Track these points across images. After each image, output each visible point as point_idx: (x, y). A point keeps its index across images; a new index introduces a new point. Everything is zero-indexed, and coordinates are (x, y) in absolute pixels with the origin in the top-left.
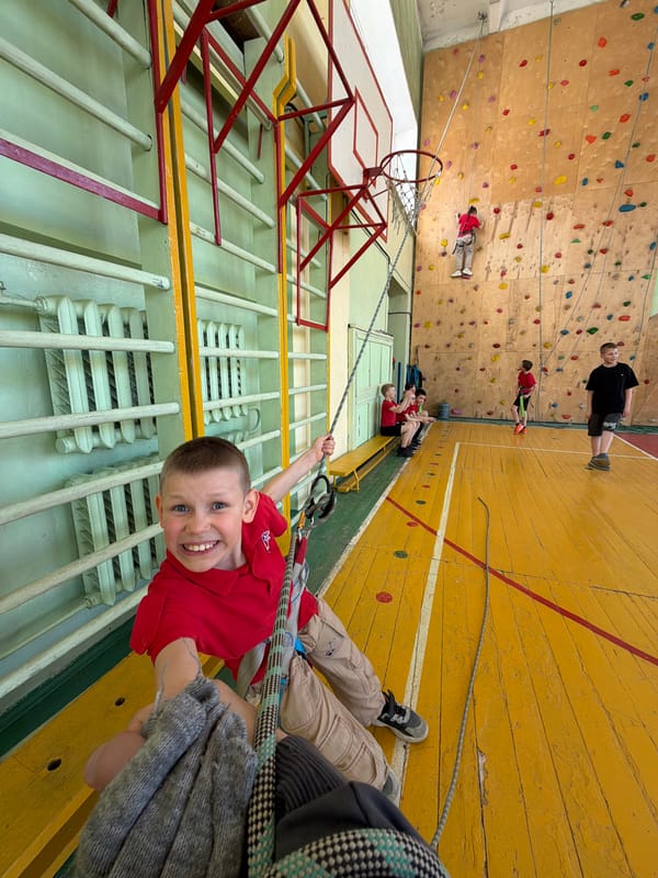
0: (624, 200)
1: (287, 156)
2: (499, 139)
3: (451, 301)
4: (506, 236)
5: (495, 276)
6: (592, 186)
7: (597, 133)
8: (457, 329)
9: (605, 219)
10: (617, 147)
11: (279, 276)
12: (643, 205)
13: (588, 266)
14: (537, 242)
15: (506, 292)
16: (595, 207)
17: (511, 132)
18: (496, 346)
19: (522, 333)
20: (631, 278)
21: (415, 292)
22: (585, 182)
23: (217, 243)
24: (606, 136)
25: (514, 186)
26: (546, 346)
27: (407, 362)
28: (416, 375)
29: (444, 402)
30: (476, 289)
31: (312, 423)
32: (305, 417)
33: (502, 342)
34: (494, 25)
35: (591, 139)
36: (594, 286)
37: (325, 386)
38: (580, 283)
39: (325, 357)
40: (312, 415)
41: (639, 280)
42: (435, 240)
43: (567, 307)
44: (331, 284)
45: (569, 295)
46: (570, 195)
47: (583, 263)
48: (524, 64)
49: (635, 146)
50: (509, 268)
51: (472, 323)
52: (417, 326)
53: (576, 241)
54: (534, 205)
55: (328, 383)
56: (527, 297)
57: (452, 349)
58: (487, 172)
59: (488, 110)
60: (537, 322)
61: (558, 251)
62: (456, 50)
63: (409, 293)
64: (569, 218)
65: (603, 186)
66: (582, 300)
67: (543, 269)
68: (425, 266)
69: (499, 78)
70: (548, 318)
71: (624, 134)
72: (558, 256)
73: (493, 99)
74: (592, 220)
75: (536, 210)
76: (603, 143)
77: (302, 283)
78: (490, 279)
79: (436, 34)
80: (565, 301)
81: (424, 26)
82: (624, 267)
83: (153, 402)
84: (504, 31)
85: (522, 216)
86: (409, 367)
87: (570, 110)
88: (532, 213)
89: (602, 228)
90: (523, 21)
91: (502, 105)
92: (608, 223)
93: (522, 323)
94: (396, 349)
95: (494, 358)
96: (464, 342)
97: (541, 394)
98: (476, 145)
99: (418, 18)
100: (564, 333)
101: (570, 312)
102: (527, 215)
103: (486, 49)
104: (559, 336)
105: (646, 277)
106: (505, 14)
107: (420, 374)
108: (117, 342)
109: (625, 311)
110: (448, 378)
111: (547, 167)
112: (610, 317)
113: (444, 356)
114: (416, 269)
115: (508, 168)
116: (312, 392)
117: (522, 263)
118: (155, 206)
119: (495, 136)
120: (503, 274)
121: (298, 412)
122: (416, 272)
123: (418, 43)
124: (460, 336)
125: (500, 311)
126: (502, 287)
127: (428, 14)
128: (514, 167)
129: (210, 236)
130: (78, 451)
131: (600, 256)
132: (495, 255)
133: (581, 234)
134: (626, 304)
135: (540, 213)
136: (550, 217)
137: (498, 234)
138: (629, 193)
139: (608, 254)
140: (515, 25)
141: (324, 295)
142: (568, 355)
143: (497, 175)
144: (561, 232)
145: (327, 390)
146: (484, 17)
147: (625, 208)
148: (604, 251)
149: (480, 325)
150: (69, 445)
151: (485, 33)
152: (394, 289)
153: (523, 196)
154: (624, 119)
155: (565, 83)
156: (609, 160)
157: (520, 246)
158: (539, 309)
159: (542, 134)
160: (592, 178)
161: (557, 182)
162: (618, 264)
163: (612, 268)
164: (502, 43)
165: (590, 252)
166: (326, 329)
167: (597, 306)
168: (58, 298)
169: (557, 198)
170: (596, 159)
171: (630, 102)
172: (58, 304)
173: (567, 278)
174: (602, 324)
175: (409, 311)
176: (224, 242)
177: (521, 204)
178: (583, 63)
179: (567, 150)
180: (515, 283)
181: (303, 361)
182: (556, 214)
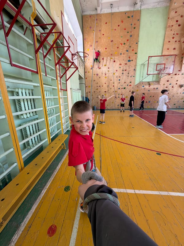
0: (128, 59)
1: (56, 54)
2: (102, 41)
3: (94, 81)
4: (105, 65)
5: (104, 75)
6: (122, 55)
7: (123, 43)
8: (96, 88)
9: (125, 63)
10: (127, 47)
11: (57, 80)
12: (132, 60)
13: (123, 74)
14: (112, 67)
15: (106, 79)
16: (123, 60)
17: (105, 39)
18: (105, 92)
19: (111, 89)
20: (131, 77)
21: (86, 78)
22: (121, 54)
23: (46, 75)
24: (124, 44)
25: (106, 53)
26: (116, 92)
27: (85, 96)
28: (87, 99)
29: (95, 106)
30: (100, 78)
31: (65, 112)
32: (63, 111)
33: (106, 91)
34: (99, 12)
35: (121, 44)
36: (124, 78)
37: (67, 103)
38: (121, 77)
39: (67, 97)
40: (65, 110)
41: (132, 77)
42: (89, 65)
43: (119, 83)
44: (67, 80)
45: (119, 80)
46: (118, 57)
47: (122, 73)
48: (106, 23)
49: (130, 47)
50: (107, 73)
51: (100, 86)
52: (87, 87)
53: (120, 68)
54: (111, 58)
55: (68, 103)
56: (111, 80)
57: (95, 93)
58: (100, 49)
59: (99, 33)
60: (113, 86)
61: (117, 70)
62: (90, 16)
63: (84, 78)
64: (118, 62)
65: (125, 55)
66: (122, 81)
67: (114, 74)
68: (87, 71)
69: (101, 25)
70: (116, 85)
71: (128, 44)
72: (117, 71)
73: (100, 31)
74: (123, 63)
75: (111, 59)
76: (124, 45)
77: (61, 81)
78: (103, 75)
79: (85, 11)
80: (119, 81)
81: (82, 8)
82: (129, 74)
83: (35, 108)
84: (101, 14)
85: (108, 61)
86: (86, 97)
87: (117, 36)
88: (111, 60)
89: (125, 65)
90: (106, 12)
91: (102, 33)
92: (126, 64)
93: (110, 86)
94: (82, 93)
95: (105, 94)
96: (98, 91)
97: (116, 103)
98: (97, 42)
99: (80, 6)
100: (119, 89)
101: (120, 84)
102: (110, 61)
103: (97, 17)
104: (118, 89)
105: (134, 76)
106: (101, 9)
107: (88, 99)
108: (28, 97)
109: (130, 84)
110: (95, 100)
111: (113, 49)
112: (128, 85)
113: (94, 95)
114: (85, 72)
115: (104, 49)
116: (64, 105)
117: (109, 72)
118: (36, 71)
119: (101, 40)
120: (106, 74)
121: (62, 110)
122: (85, 73)
123: (81, 12)
124: (97, 90)
125: (105, 83)
126: (106, 78)
127: (82, 6)
128: (106, 49)
129: (45, 74)
130: (24, 118)
131: (125, 71)
132: (103, 70)
133: (121, 66)
134: (130, 82)
135: (112, 60)
136: (114, 61)
137: (104, 65)
138: (129, 58)
139: (126, 71)
140: (104, 13)
141: (65, 83)
142: (120, 94)
143: (102, 50)
144: (117, 65)
145: (68, 104)
146: (96, 9)
147: (129, 61)
148: (126, 70)
149: (101, 87)
150: (22, 117)
151: (97, 13)
152: (80, 78)
153: (109, 56)
154: (128, 40)
155: (115, 30)
156: (125, 49)
157: (109, 68)
158: (114, 83)
159: (111, 41)
160: (122, 53)
161: (115, 53)
162: (128, 73)
163: (127, 74)
164: (101, 16)
165: (123, 70)
166: (67, 90)
167: (125, 83)
168: (18, 88)
169: (116, 57)
170: (123, 49)
171: (128, 37)
172: (18, 90)
173: (119, 76)
174: (126, 87)
175: (84, 83)
176: (47, 75)
177: (108, 58)
178: (119, 26)
179: (117, 46)
180: (108, 77)
181: (62, 98)
182: (116, 61)
